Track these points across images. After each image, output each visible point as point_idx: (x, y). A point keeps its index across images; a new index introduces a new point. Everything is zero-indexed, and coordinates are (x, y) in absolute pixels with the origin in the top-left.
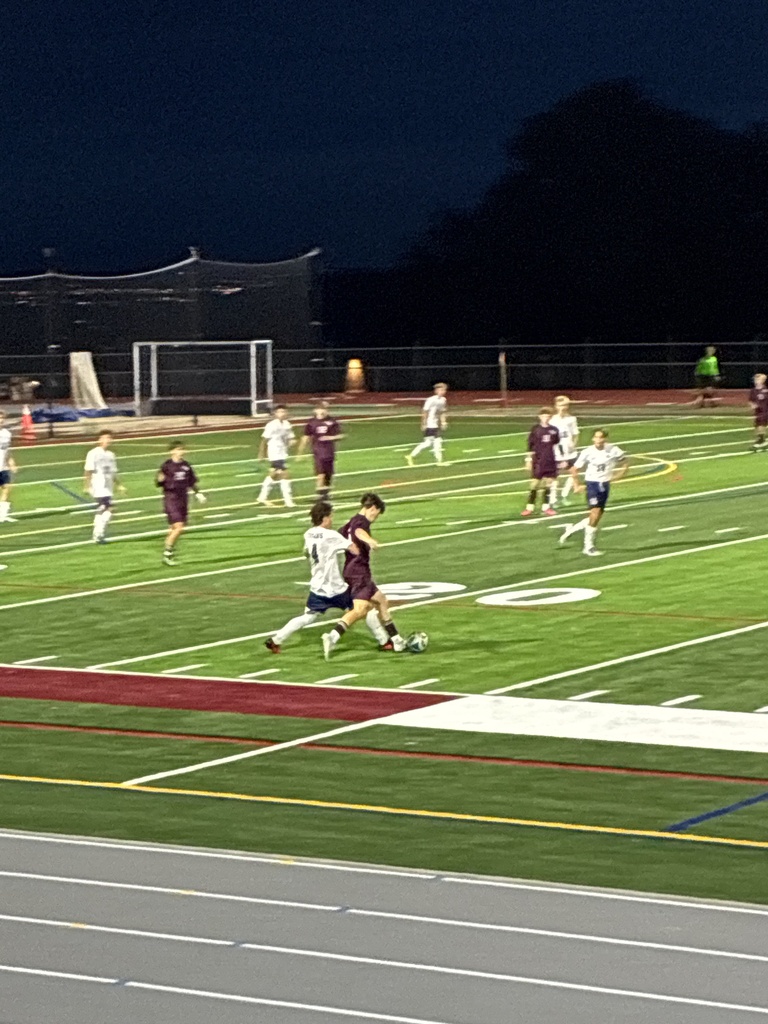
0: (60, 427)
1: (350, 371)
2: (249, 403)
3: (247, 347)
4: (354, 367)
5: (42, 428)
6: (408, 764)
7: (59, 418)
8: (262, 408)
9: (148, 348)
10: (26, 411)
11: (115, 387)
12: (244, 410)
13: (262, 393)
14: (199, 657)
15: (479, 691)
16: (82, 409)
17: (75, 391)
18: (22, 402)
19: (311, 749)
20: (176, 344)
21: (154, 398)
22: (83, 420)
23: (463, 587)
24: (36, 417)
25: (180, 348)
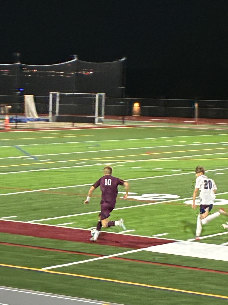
0: (20, 125)
1: (134, 107)
2: (94, 118)
3: (95, 96)
4: (136, 106)
5: (13, 125)
6: (155, 268)
7: (20, 121)
8: (100, 121)
9: (56, 94)
10: (7, 118)
11: (42, 110)
12: (92, 121)
13: (100, 114)
14: (72, 220)
15: (185, 239)
16: (28, 118)
17: (26, 110)
18: (5, 114)
19: (117, 259)
20: (67, 93)
21: (57, 115)
22: (29, 122)
23: (179, 197)
24: (11, 120)
25: (68, 95)
